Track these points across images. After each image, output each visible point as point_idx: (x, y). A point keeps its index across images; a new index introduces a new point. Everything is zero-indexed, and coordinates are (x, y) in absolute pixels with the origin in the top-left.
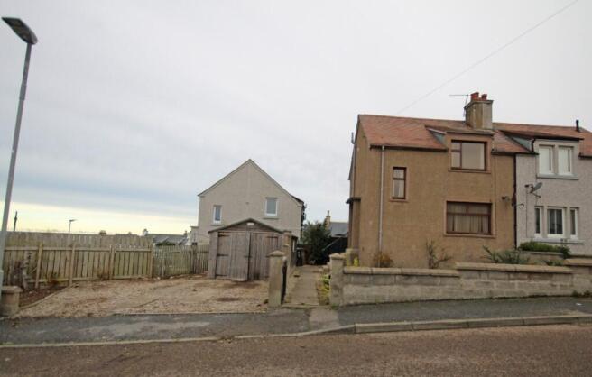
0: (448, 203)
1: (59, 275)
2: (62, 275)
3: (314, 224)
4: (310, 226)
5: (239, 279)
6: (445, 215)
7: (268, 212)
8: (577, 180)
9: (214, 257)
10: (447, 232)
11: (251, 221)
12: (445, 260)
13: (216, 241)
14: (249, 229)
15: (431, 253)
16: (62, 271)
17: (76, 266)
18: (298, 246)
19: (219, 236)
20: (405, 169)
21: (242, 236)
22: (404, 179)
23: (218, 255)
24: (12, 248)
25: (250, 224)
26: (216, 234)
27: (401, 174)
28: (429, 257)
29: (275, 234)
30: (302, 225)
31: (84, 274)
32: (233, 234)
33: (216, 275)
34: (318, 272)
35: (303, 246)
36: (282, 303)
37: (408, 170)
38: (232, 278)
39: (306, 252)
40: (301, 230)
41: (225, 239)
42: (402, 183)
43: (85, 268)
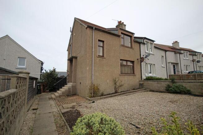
0: (121, 60)
3: (48, 71)
4: (46, 73)
6: (120, 66)
7: (19, 65)
8: (154, 55)
10: (121, 73)
12: (121, 86)
15: (115, 84)
18: (39, 83)
20: (103, 42)
22: (103, 47)
27: (101, 44)
28: (115, 85)
30: (41, 72)
34: (52, 98)
35: (42, 83)
37: (105, 42)
39: (43, 86)
42: (101, 48)
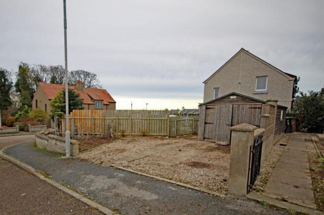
1: (125, 132)
2: (126, 132)
3: (308, 95)
4: (304, 97)
5: (222, 143)
9: (203, 124)
11: (233, 94)
13: (204, 112)
14: (232, 101)
16: (127, 129)
17: (132, 127)
18: (288, 115)
19: (207, 108)
21: (226, 108)
23: (206, 123)
24: (107, 118)
25: (232, 97)
26: (204, 107)
29: (258, 105)
30: (293, 97)
31: (136, 132)
32: (217, 107)
33: (204, 138)
34: (311, 141)
35: (294, 115)
36: (248, 192)
38: (217, 142)
40: (293, 101)
41: (211, 111)
43: (136, 128)
